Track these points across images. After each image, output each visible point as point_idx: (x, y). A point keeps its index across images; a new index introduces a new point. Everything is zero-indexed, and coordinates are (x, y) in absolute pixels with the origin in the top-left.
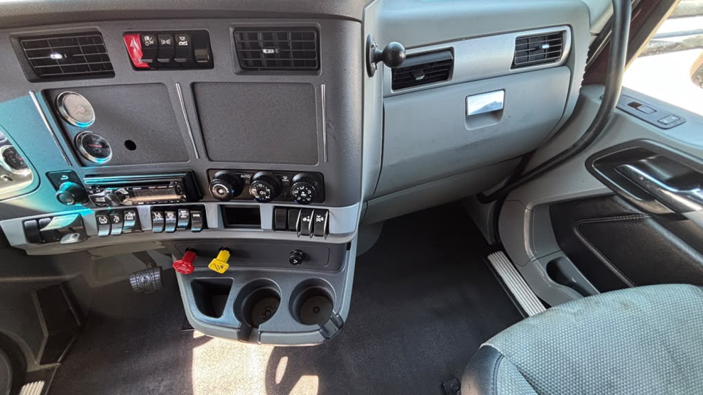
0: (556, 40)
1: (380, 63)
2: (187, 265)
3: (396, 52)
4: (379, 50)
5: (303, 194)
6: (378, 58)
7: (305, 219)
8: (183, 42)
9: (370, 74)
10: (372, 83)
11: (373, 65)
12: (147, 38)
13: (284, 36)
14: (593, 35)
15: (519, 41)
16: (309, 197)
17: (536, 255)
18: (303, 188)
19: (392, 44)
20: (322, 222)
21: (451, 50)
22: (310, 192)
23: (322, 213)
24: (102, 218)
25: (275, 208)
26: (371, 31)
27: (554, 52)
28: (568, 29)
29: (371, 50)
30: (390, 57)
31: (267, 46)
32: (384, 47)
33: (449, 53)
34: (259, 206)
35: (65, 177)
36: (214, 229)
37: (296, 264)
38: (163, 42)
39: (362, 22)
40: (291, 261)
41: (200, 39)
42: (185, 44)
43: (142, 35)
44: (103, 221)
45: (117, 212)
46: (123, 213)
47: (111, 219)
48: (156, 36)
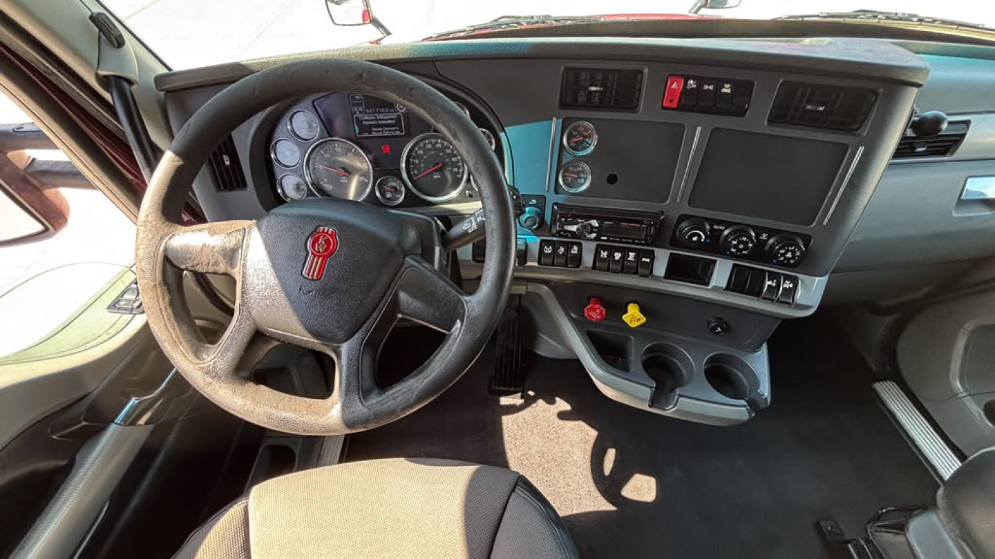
2: (601, 312)
5: (789, 255)
6: (912, 126)
8: (727, 89)
12: (691, 82)
16: (795, 259)
17: (966, 390)
18: (793, 248)
19: (932, 113)
20: (790, 289)
21: (967, 123)
22: (798, 253)
23: (794, 283)
24: (548, 247)
25: (737, 266)
33: (964, 126)
34: (716, 261)
35: (534, 201)
36: (657, 278)
37: (719, 332)
38: (706, 87)
40: (713, 330)
41: (744, 90)
42: (728, 91)
43: (687, 79)
44: (548, 250)
45: (562, 243)
46: (568, 246)
47: (555, 250)
48: (700, 81)
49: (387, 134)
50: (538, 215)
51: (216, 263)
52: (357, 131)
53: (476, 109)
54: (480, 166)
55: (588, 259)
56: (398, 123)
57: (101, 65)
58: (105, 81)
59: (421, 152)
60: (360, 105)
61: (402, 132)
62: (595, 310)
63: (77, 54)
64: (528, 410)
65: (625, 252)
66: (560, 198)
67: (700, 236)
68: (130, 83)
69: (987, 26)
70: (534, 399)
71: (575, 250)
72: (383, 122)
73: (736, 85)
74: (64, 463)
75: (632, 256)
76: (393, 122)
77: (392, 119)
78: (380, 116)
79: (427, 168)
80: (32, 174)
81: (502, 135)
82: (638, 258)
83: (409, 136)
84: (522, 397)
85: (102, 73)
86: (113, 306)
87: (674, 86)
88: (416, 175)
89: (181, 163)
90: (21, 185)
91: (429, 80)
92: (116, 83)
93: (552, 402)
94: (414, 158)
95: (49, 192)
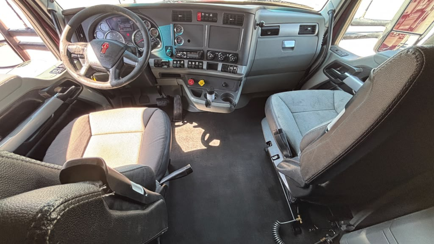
0: (314, 27)
1: (258, 26)
2: (192, 81)
3: (262, 23)
4: (258, 23)
5: (232, 59)
6: (258, 25)
7: (231, 68)
8: (211, 15)
9: (255, 29)
10: (255, 31)
11: (256, 26)
12: (203, 14)
13: (235, 16)
14: (326, 27)
15: (301, 26)
16: (234, 60)
19: (262, 21)
20: (236, 69)
21: (279, 26)
22: (234, 58)
23: (236, 67)
25: (223, 64)
26: (257, 17)
27: (313, 31)
28: (317, 24)
29: (256, 22)
30: (261, 25)
31: (231, 18)
32: (259, 22)
33: (278, 27)
34: (218, 63)
35: (169, 48)
36: (204, 70)
38: (206, 15)
39: (255, 15)
40: (223, 85)
41: (215, 15)
42: (212, 16)
43: (202, 13)
44: (175, 62)
45: (179, 60)
46: (180, 61)
47: (177, 62)
48: (205, 13)
49: (128, 30)
50: (171, 52)
51: (80, 51)
52: (119, 29)
53: (151, 22)
54: (142, 29)
55: (186, 65)
56: (131, 27)
57: (48, 7)
58: (49, 11)
59: (138, 35)
60: (119, 22)
61: (132, 29)
62: (190, 81)
63: (42, 3)
64: (184, 126)
65: (195, 62)
66: (176, 47)
67: (211, 56)
68: (56, 12)
69: (298, 3)
70: (186, 123)
71: (182, 62)
72: (127, 27)
73: (213, 14)
74: (41, 102)
75: (197, 63)
76: (129, 27)
77: (129, 26)
78: (126, 25)
79: (140, 40)
80: (20, 44)
81: (158, 29)
82: (199, 63)
83: (134, 30)
84: (182, 123)
85: (49, 9)
86: (51, 72)
87: (199, 15)
88: (137, 42)
89: (70, 28)
90: (17, 47)
91: (137, 14)
92: (52, 11)
93: (192, 123)
94: (136, 37)
95: (25, 51)
